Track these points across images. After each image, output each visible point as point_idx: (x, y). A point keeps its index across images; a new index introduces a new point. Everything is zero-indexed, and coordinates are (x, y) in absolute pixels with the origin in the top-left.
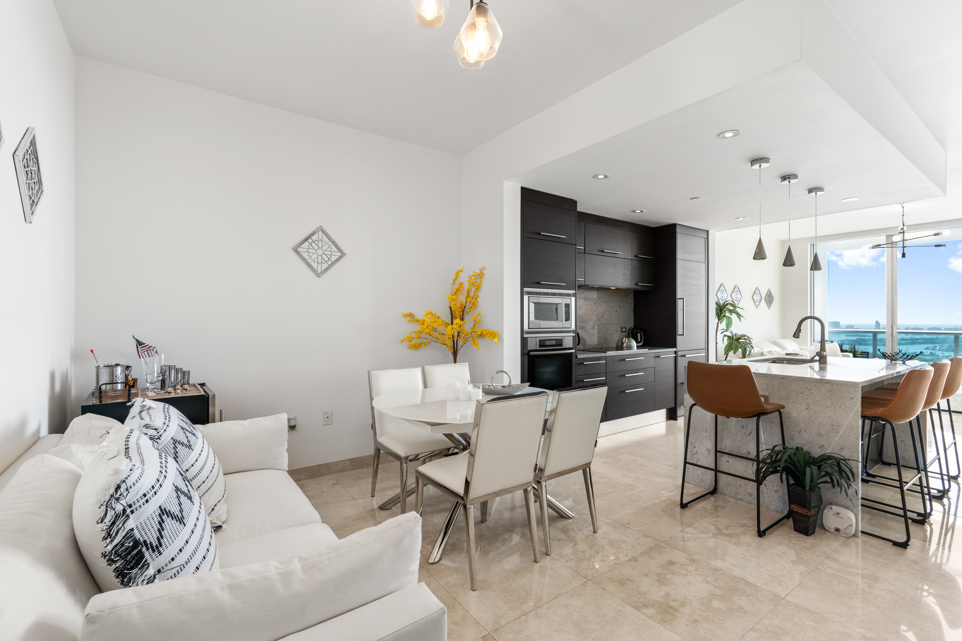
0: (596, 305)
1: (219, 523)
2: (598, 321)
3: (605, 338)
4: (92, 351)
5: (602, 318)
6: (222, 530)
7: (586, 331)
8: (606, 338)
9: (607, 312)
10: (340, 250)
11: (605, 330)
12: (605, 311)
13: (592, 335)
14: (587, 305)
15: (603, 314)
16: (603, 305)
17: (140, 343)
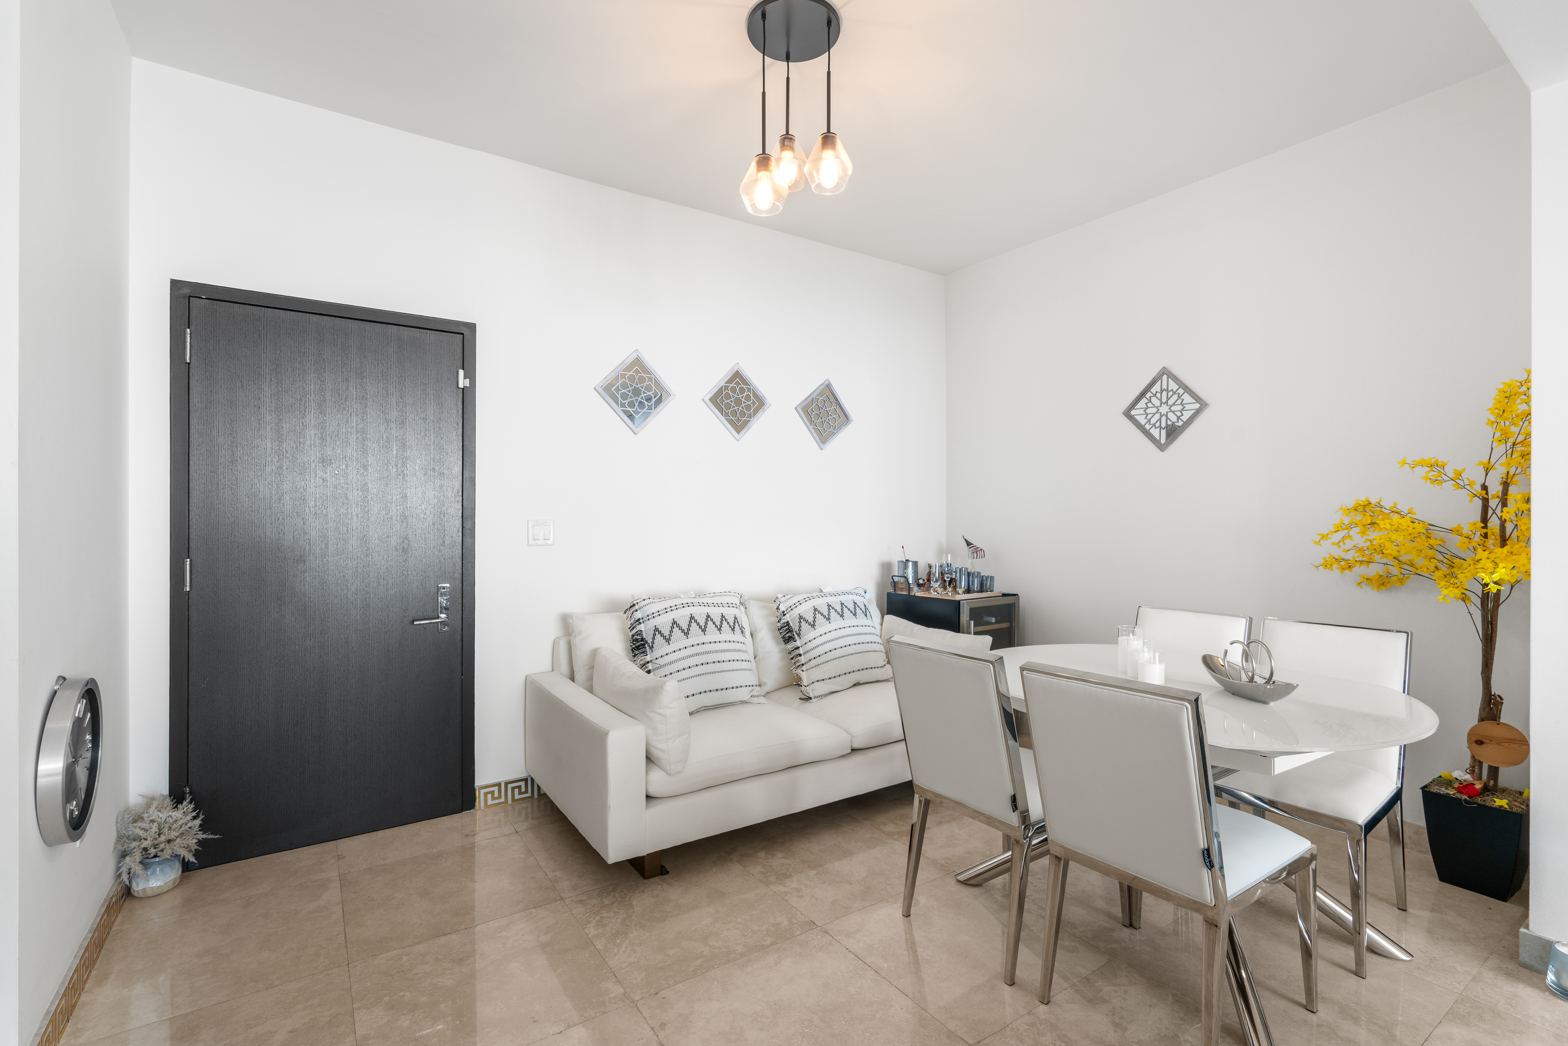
1: (812, 696)
4: (903, 547)
6: (811, 701)
10: (1197, 398)
17: (968, 544)
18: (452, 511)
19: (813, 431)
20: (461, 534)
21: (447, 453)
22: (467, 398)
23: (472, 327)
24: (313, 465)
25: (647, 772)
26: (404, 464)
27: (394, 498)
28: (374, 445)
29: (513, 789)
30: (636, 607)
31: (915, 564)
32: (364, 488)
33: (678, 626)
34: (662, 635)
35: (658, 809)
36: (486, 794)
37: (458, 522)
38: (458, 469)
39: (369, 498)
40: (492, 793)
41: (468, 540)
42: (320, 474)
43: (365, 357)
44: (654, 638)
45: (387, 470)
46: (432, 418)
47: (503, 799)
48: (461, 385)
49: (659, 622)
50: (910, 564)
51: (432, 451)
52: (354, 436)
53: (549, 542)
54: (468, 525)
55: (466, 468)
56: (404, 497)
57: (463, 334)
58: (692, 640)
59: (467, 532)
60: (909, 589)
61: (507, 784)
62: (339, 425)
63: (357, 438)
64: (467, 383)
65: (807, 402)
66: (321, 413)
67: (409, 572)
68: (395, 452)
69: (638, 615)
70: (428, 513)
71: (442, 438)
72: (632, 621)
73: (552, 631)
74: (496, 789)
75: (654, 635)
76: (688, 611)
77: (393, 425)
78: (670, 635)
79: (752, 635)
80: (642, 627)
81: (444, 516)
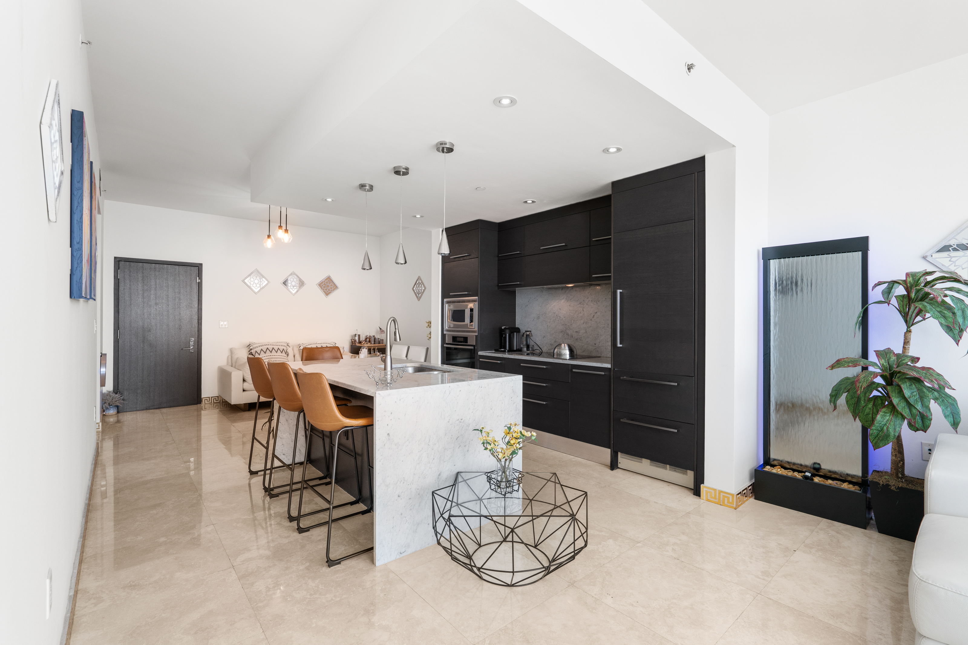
0: (582, 306)
2: (585, 324)
3: (595, 344)
5: (591, 320)
7: (568, 335)
8: (597, 345)
9: (599, 314)
10: (424, 286)
11: (596, 335)
12: (596, 311)
13: (577, 339)
14: (570, 306)
15: (592, 315)
16: (592, 304)
17: (380, 329)
18: (195, 318)
19: (323, 292)
20: (197, 324)
21: (193, 301)
22: (200, 285)
23: (202, 264)
24: (153, 305)
25: (243, 384)
26: (180, 304)
27: (177, 314)
28: (171, 299)
29: (214, 399)
30: (251, 345)
31: (359, 336)
32: (168, 311)
33: (263, 350)
34: (258, 353)
35: (245, 393)
36: (205, 400)
37: (197, 321)
38: (196, 306)
39: (169, 314)
40: (207, 400)
41: (200, 326)
42: (155, 307)
43: (168, 274)
44: (255, 354)
45: (175, 306)
46: (189, 291)
47: (210, 402)
48: (198, 282)
49: (256, 349)
50: (357, 335)
51: (189, 301)
52: (165, 297)
53: (227, 327)
54: (200, 322)
55: (199, 305)
56: (180, 314)
57: (198, 267)
58: (267, 354)
59: (199, 324)
60: (355, 343)
61: (212, 397)
62: (160, 294)
63: (166, 297)
64: (200, 281)
65: (320, 283)
66: (155, 290)
67: (181, 335)
68: (177, 301)
69: (251, 348)
70: (187, 318)
71: (192, 297)
72: (249, 349)
73: (227, 354)
74: (208, 399)
75: (255, 353)
76: (266, 347)
77: (177, 294)
78: (260, 353)
79: (294, 356)
80: (252, 351)
81: (192, 319)
